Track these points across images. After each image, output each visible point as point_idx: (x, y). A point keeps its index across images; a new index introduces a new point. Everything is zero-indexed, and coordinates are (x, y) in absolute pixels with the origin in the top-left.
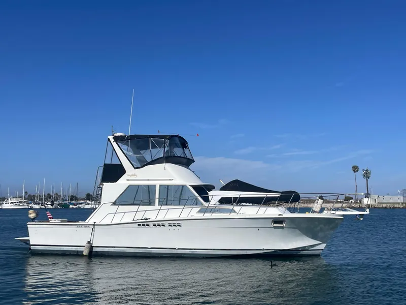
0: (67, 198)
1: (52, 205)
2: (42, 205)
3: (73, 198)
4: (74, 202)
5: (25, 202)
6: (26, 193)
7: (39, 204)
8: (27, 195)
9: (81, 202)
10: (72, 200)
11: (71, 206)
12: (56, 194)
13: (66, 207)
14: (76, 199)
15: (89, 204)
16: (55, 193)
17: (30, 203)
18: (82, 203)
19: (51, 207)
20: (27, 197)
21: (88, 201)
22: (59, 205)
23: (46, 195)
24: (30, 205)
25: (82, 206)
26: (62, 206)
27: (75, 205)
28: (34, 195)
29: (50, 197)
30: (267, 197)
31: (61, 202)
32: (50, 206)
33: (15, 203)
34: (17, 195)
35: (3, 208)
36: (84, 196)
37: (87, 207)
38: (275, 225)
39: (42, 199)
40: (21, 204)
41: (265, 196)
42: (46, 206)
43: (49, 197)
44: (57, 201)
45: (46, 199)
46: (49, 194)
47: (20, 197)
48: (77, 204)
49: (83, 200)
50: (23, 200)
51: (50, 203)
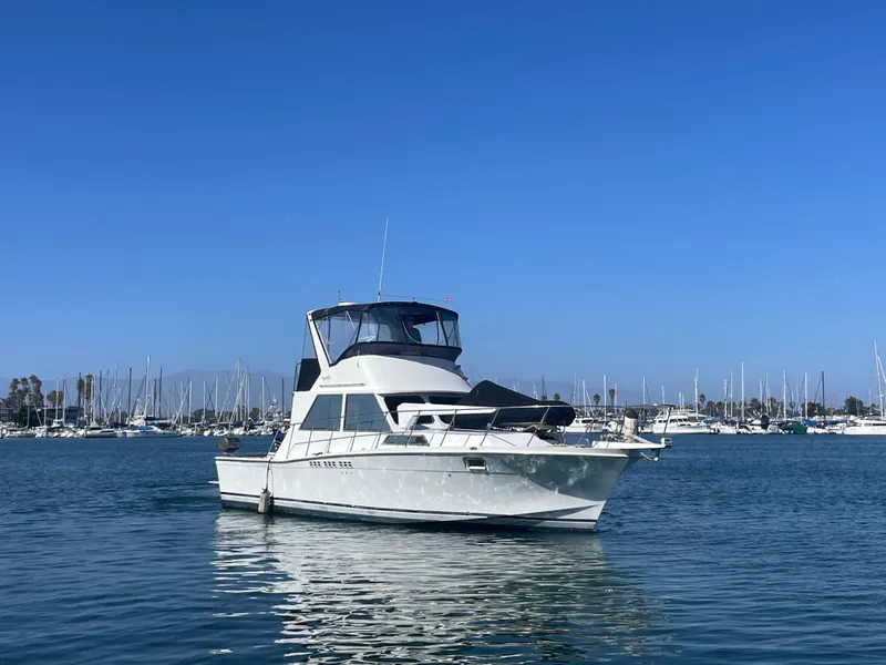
0: (800, 410)
1: (764, 426)
2: (741, 427)
3: (814, 409)
4: (816, 418)
5: (701, 418)
6: (702, 397)
7: (733, 423)
8: (706, 402)
9: (835, 418)
10: (811, 414)
11: (810, 430)
12: (772, 400)
13: (798, 430)
14: (822, 412)
15: (855, 424)
16: (768, 396)
17: (712, 422)
18: (838, 422)
19: (763, 431)
20: (704, 406)
21: (852, 418)
22: (780, 426)
23: (749, 402)
24: (713, 426)
25: (838, 430)
26: (789, 429)
27: (819, 427)
28: (720, 404)
29: (758, 408)
30: (457, 416)
31: (785, 419)
32: (759, 430)
33: (680, 420)
34: (682, 403)
35: (655, 432)
36: (841, 404)
37: (850, 431)
38: (472, 467)
39: (740, 412)
40: (693, 424)
41: (453, 412)
42: (750, 427)
43: (756, 406)
44: (774, 415)
45: (749, 412)
46: (755, 400)
47: (689, 407)
48: (826, 424)
49: (839, 413)
50: (696, 415)
51: (759, 422)
